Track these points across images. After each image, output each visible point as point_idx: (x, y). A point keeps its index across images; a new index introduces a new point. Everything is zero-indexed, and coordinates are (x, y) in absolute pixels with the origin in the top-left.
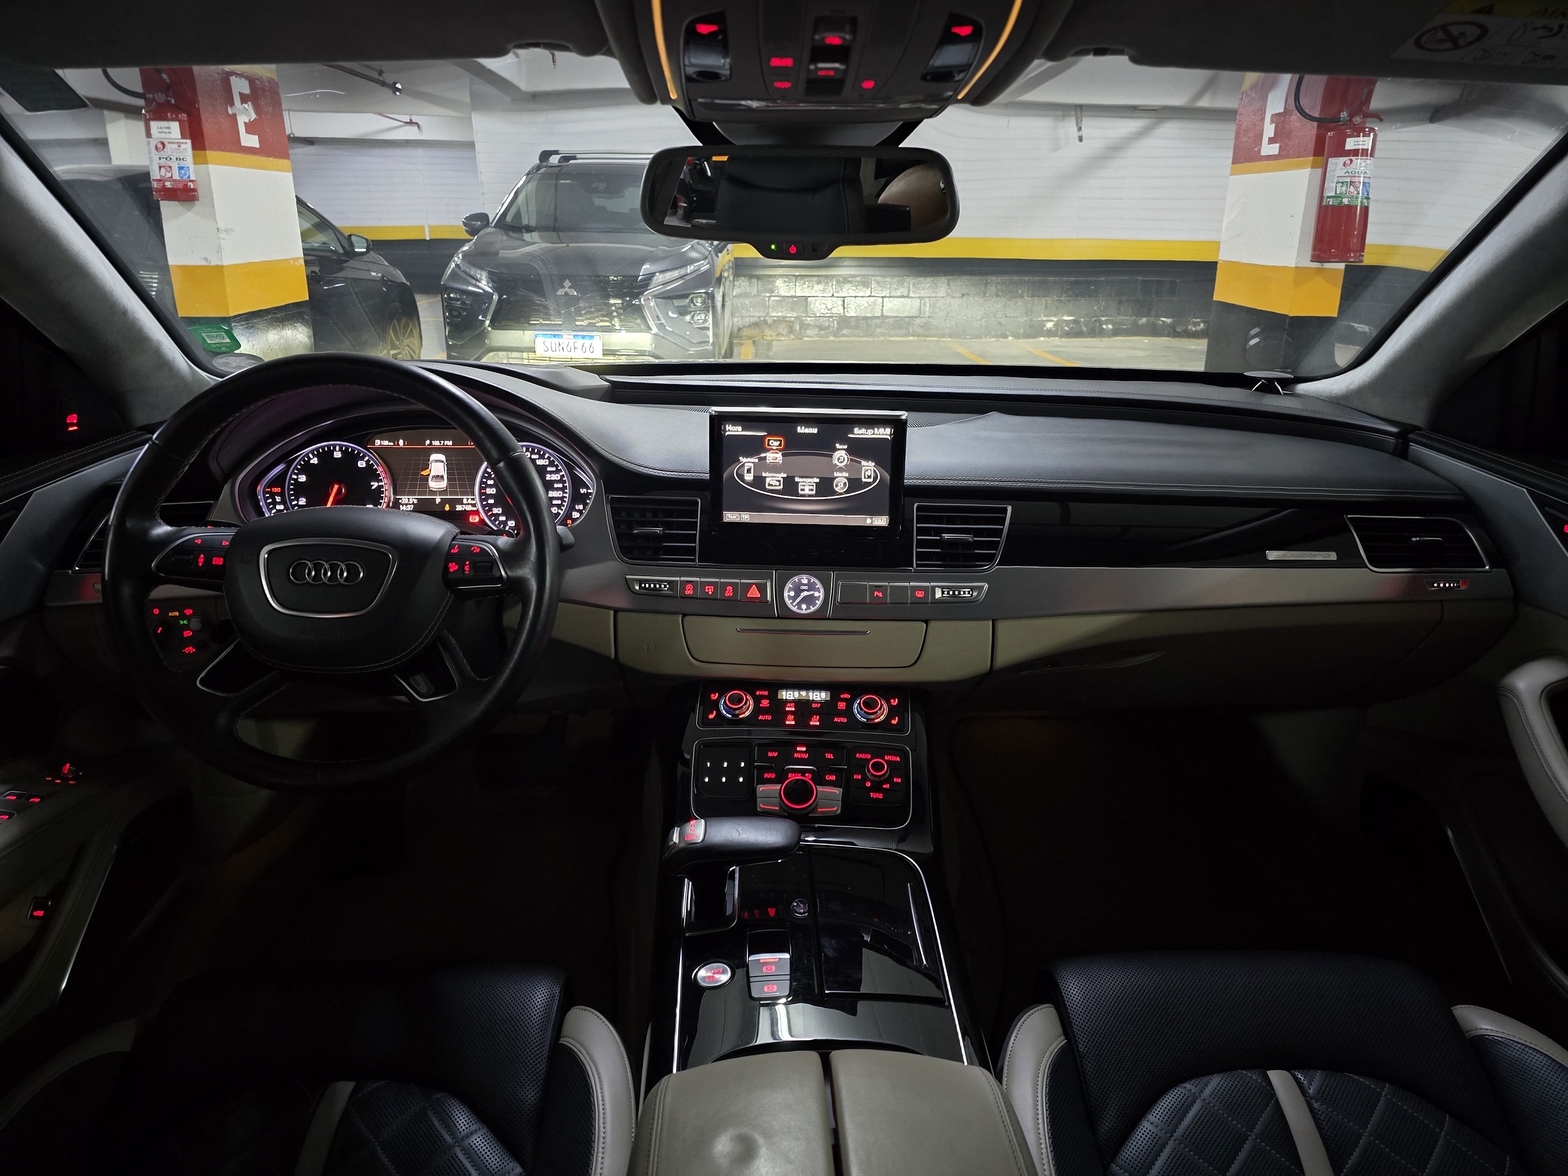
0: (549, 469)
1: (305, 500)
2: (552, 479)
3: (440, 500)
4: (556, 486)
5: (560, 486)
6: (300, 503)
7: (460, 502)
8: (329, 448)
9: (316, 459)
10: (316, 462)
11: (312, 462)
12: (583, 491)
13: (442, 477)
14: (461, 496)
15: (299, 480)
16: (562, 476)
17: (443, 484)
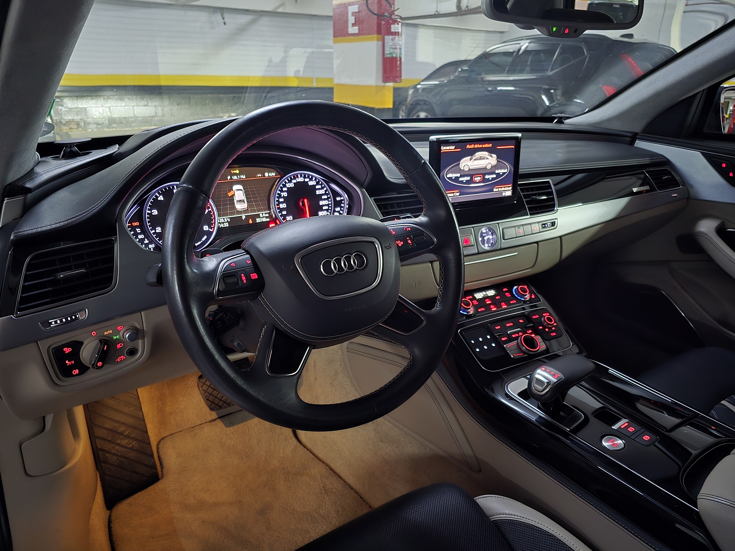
0: (317, 187)
1: (160, 229)
2: (320, 193)
3: (245, 217)
4: (323, 197)
5: (325, 197)
6: (157, 231)
7: (258, 216)
8: (169, 188)
9: (161, 196)
10: (162, 199)
11: (159, 199)
12: (338, 199)
13: (243, 201)
14: (258, 212)
15: (153, 214)
16: (326, 191)
17: (245, 206)
